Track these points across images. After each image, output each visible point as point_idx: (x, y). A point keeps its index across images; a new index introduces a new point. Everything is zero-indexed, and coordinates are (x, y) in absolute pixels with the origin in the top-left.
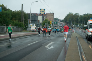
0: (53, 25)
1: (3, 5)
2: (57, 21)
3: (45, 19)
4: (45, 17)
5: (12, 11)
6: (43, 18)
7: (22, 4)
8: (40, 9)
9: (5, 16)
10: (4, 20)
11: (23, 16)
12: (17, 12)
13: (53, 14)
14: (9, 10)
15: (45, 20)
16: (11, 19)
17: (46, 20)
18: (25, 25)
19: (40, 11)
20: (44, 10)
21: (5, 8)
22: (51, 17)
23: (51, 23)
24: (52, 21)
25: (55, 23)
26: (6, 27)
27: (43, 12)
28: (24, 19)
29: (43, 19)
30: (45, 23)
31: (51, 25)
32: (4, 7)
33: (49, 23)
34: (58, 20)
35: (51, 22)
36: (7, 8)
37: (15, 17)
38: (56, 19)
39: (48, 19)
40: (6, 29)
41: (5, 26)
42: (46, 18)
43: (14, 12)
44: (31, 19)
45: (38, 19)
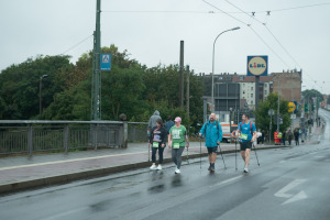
0: (298, 115)
1: (113, 46)
2: (314, 99)
3: (266, 96)
4: (267, 89)
5: (145, 67)
6: (262, 89)
7: (182, 42)
8: (249, 58)
9: (121, 86)
10: (119, 99)
11: (185, 83)
12: (164, 70)
13: (300, 73)
14: (133, 63)
15: (269, 98)
16: (144, 95)
17: (273, 99)
18: (194, 117)
19: (249, 66)
20: (262, 62)
21: (121, 57)
22: (290, 85)
23: (292, 110)
24: (295, 103)
25: (306, 110)
26: (126, 126)
27: (259, 66)
28: (188, 97)
29: (259, 96)
30: (267, 110)
31: (293, 117)
32: (119, 54)
33: (284, 109)
34: (321, 97)
35: (291, 104)
36: (129, 58)
37: (156, 88)
38: (311, 94)
39: (280, 94)
40: (126, 131)
41: (122, 120)
42: (271, 90)
43: (151, 70)
44: (216, 95)
45: (242, 96)
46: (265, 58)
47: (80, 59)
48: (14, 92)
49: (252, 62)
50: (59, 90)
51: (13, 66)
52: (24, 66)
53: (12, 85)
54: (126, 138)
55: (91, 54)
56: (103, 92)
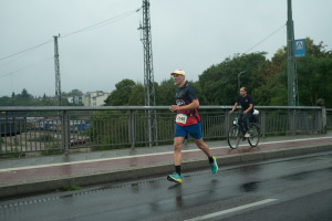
1: (308, 39)
9: (317, 75)
10: (317, 89)
21: (316, 49)
26: (324, 112)
32: (315, 46)
40: (324, 116)
41: (319, 105)
47: (276, 55)
48: (215, 90)
50: (257, 85)
51: (213, 67)
52: (222, 66)
53: (212, 84)
54: (325, 123)
55: (285, 49)
56: (300, 83)
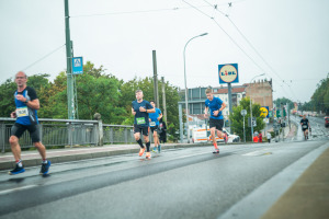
1: (89, 63)
7: (154, 52)
8: (220, 67)
12: (140, 83)
13: (270, 82)
22: (262, 94)
25: (278, 116)
27: (230, 73)
31: (267, 121)
32: (95, 70)
43: (128, 84)
46: (235, 66)
47: (58, 78)
49: (223, 70)
